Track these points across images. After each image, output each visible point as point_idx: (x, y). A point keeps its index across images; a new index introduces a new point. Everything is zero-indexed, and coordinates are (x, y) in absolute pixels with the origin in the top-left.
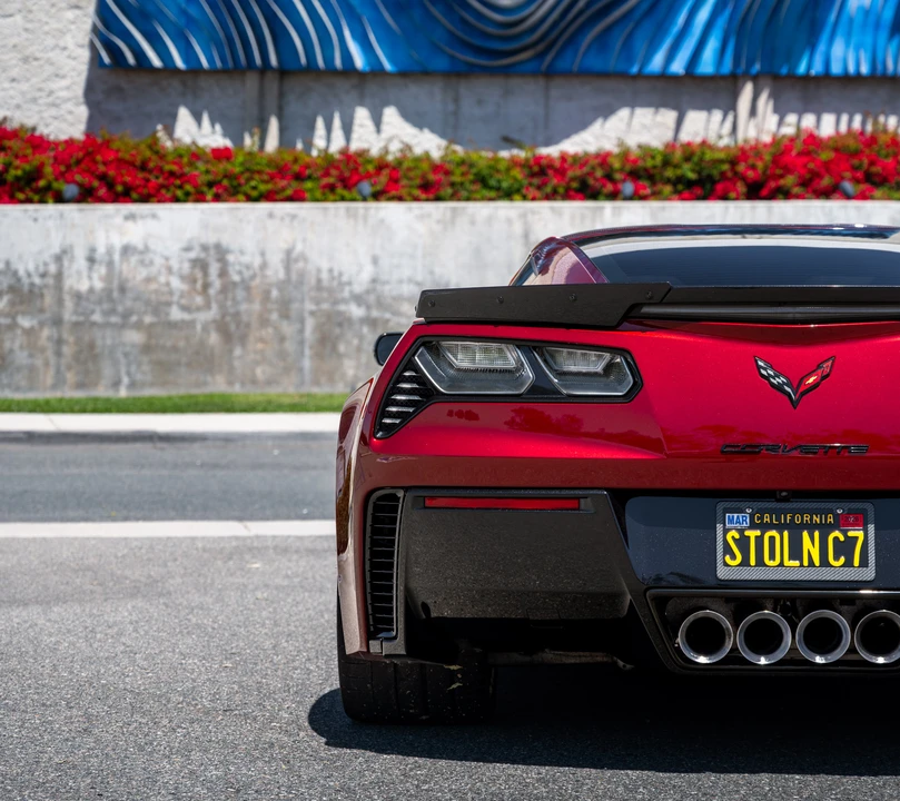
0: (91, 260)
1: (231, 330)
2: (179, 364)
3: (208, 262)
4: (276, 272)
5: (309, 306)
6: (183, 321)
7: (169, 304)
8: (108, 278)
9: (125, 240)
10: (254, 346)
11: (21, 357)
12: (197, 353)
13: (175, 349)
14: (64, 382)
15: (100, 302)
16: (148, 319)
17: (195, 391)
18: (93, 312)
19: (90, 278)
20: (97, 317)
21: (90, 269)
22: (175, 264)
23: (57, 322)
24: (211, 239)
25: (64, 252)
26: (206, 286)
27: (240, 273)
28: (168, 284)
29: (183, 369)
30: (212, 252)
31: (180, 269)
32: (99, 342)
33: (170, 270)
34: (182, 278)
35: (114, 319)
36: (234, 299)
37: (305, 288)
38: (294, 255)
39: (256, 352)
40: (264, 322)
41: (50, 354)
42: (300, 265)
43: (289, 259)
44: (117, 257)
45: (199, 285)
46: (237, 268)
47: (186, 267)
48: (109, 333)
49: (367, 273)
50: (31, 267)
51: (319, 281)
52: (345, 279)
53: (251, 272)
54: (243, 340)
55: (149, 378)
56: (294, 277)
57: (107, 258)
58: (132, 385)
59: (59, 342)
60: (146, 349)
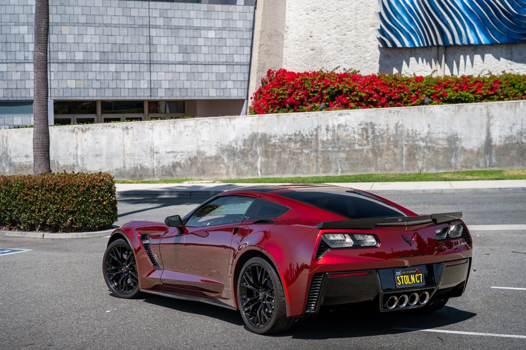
0: (327, 130)
1: (377, 152)
2: (358, 164)
3: (368, 129)
4: (393, 131)
5: (405, 143)
6: (359, 149)
7: (354, 144)
8: (333, 136)
9: (339, 123)
10: (385, 157)
11: (305, 163)
12: (365, 160)
13: (357, 159)
14: (319, 170)
15: (331, 144)
16: (347, 149)
17: (364, 173)
18: (328, 147)
19: (327, 136)
20: (330, 149)
21: (327, 133)
22: (356, 131)
23: (317, 151)
24: (369, 121)
25: (318, 127)
26: (367, 137)
27: (379, 132)
28: (354, 137)
29: (360, 166)
30: (369, 125)
31: (358, 131)
32: (331, 157)
33: (354, 132)
34: (359, 134)
35: (335, 149)
36: (377, 141)
37: (403, 137)
38: (399, 125)
39: (385, 159)
40: (388, 149)
41: (314, 161)
42: (401, 128)
43: (397, 126)
44: (336, 128)
45: (365, 137)
46: (378, 130)
47: (360, 130)
48: (334, 154)
49: (426, 130)
50: (307, 133)
51: (408, 134)
52: (417, 133)
53: (383, 132)
54: (381, 155)
55: (348, 169)
56: (399, 133)
57: (333, 129)
58: (342, 171)
59: (317, 157)
60: (347, 159)
